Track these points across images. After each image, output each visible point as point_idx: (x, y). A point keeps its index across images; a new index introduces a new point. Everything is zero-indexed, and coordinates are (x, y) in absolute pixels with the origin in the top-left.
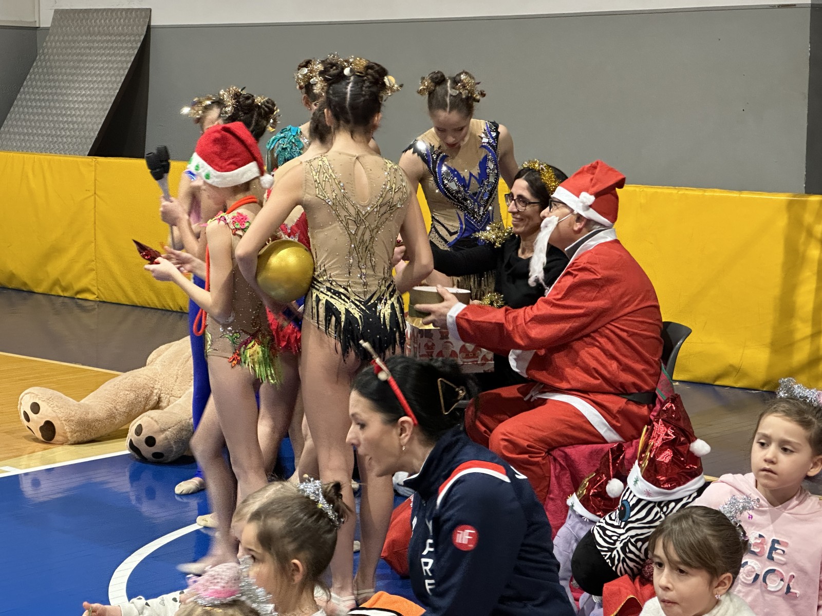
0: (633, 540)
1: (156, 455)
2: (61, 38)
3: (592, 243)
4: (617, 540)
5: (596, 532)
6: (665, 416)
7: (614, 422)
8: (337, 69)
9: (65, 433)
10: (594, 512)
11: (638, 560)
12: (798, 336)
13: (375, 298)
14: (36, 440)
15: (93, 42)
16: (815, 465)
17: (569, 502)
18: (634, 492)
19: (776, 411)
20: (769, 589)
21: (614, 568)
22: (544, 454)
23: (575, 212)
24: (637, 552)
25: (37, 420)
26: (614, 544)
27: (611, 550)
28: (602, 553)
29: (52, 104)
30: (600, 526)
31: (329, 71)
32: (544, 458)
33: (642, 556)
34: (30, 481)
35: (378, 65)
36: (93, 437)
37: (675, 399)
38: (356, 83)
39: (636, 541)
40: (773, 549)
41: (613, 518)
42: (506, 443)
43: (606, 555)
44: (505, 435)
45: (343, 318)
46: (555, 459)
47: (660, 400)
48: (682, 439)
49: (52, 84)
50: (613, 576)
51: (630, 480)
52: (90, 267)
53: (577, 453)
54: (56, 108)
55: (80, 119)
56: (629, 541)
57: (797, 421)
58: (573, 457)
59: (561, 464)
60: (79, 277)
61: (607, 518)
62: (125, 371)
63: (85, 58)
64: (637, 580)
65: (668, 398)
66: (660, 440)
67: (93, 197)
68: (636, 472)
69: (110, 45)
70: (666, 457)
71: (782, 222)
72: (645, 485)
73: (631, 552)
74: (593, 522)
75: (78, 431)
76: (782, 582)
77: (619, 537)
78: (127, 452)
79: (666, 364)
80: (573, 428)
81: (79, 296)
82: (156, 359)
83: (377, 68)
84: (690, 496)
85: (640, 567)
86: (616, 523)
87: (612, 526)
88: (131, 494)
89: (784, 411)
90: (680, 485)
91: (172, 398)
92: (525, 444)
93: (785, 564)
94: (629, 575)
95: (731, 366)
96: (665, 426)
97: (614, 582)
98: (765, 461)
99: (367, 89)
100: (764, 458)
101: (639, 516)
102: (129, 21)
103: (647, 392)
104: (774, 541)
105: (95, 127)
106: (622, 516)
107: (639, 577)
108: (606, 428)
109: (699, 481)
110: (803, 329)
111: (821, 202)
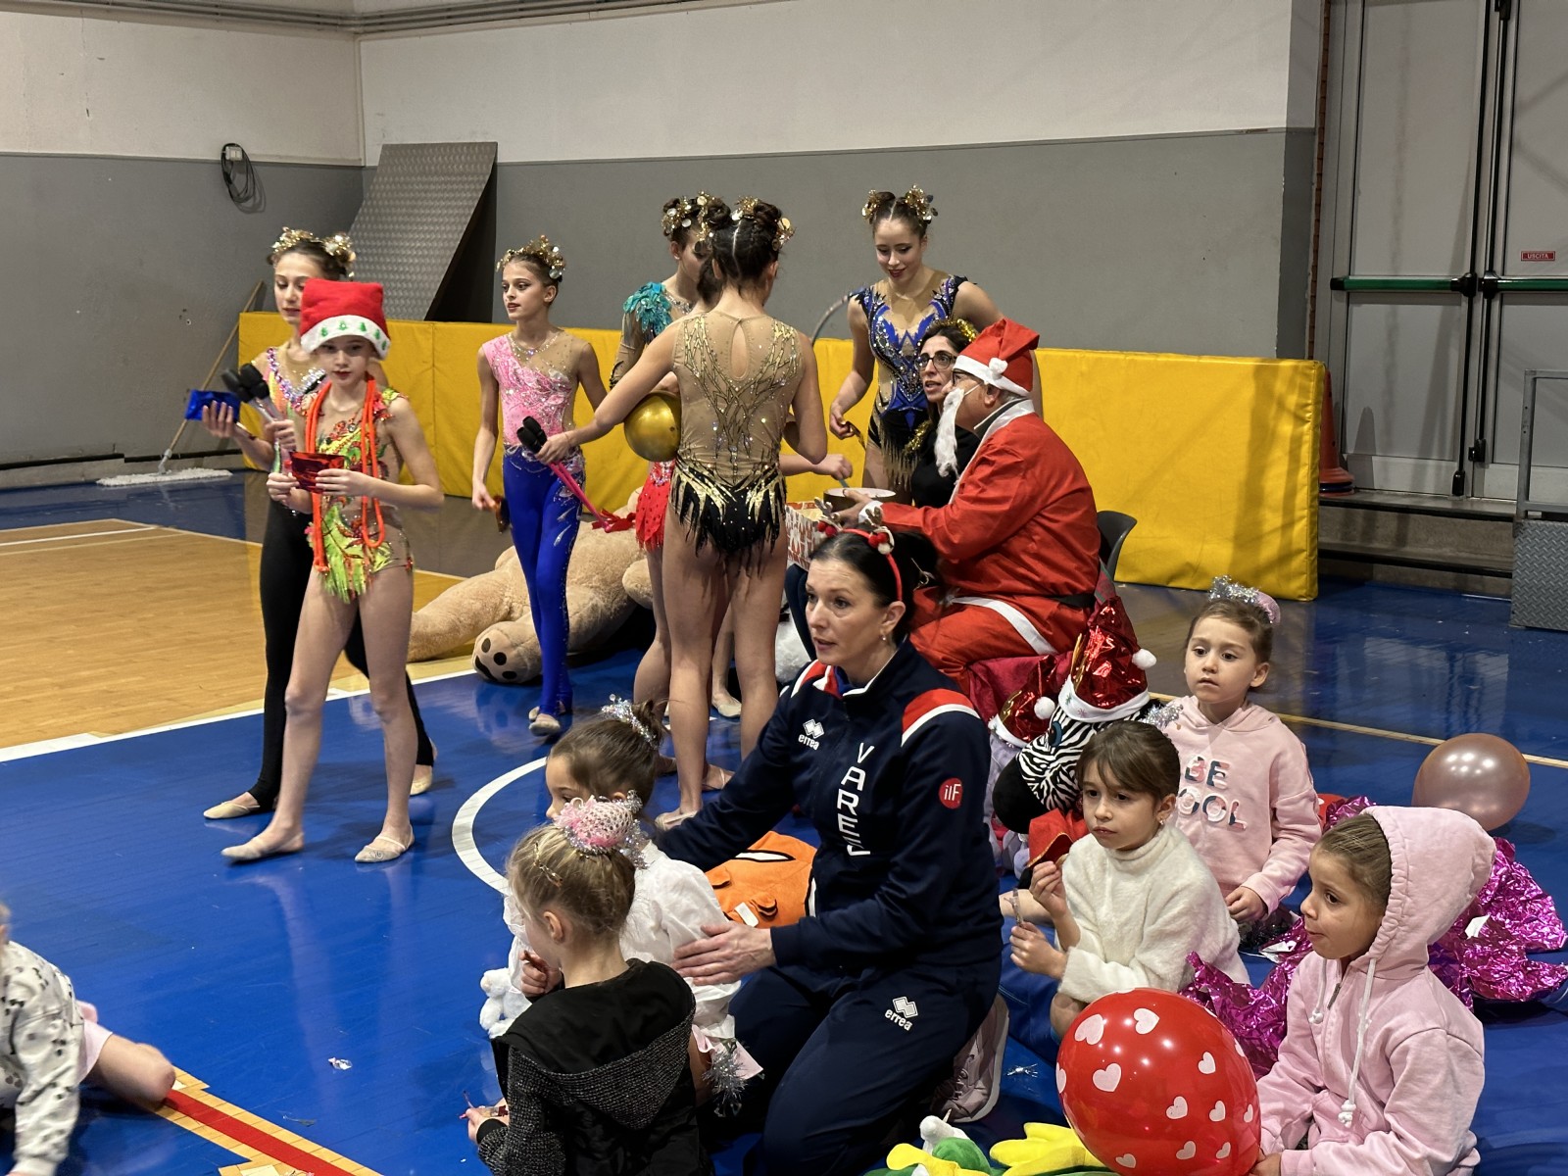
0: (1064, 769)
1: (506, 674)
2: (391, 179)
3: (1005, 419)
4: (1045, 769)
5: (1021, 760)
6: (1103, 622)
7: (1045, 630)
8: (721, 212)
10: (1020, 737)
11: (1070, 791)
12: (1267, 527)
13: (746, 483)
15: (430, 183)
16: (1259, 673)
17: (991, 725)
18: (1067, 712)
19: (1214, 613)
20: (1209, 819)
21: (1042, 802)
22: (962, 668)
23: (986, 383)
24: (1069, 783)
26: (1043, 773)
27: (1039, 780)
28: (1029, 784)
29: (382, 259)
30: (1026, 753)
31: (713, 215)
32: (962, 673)
33: (1075, 787)
34: (360, 705)
35: (770, 206)
36: (434, 654)
37: (1115, 602)
38: (743, 228)
39: (1069, 769)
40: (1213, 773)
41: (1042, 743)
43: (1033, 786)
45: (702, 506)
46: (976, 675)
47: (1098, 604)
48: (1123, 649)
49: (382, 235)
50: (1041, 810)
51: (1062, 698)
53: (1002, 667)
54: (387, 264)
55: (414, 277)
56: (1060, 769)
57: (1238, 622)
58: (996, 673)
59: (981, 681)
61: (1035, 742)
62: (469, 577)
63: (420, 203)
64: (1069, 815)
65: (1107, 602)
66: (1097, 651)
67: (430, 372)
68: (1068, 688)
69: (449, 187)
70: (1104, 670)
71: (1248, 392)
72: (1078, 704)
73: (1062, 782)
74: (1018, 748)
75: (415, 647)
76: (1224, 811)
77: (1048, 765)
78: (474, 671)
79: (1106, 562)
80: (996, 637)
83: (768, 209)
84: (1132, 716)
85: (1073, 800)
86: (1045, 749)
87: (1041, 752)
88: (479, 720)
89: (1222, 612)
90: (1120, 703)
92: (940, 656)
93: (1227, 789)
94: (1060, 809)
95: (1188, 564)
96: (1103, 634)
97: (1042, 817)
98: (1204, 670)
99: (757, 234)
100: (1203, 667)
101: (1072, 740)
102: (471, 157)
103: (1083, 593)
104: (1215, 764)
105: (433, 286)
106: (1052, 741)
107: (1071, 811)
108: (1035, 637)
109: (1142, 698)
110: (1272, 520)
111: (1296, 368)
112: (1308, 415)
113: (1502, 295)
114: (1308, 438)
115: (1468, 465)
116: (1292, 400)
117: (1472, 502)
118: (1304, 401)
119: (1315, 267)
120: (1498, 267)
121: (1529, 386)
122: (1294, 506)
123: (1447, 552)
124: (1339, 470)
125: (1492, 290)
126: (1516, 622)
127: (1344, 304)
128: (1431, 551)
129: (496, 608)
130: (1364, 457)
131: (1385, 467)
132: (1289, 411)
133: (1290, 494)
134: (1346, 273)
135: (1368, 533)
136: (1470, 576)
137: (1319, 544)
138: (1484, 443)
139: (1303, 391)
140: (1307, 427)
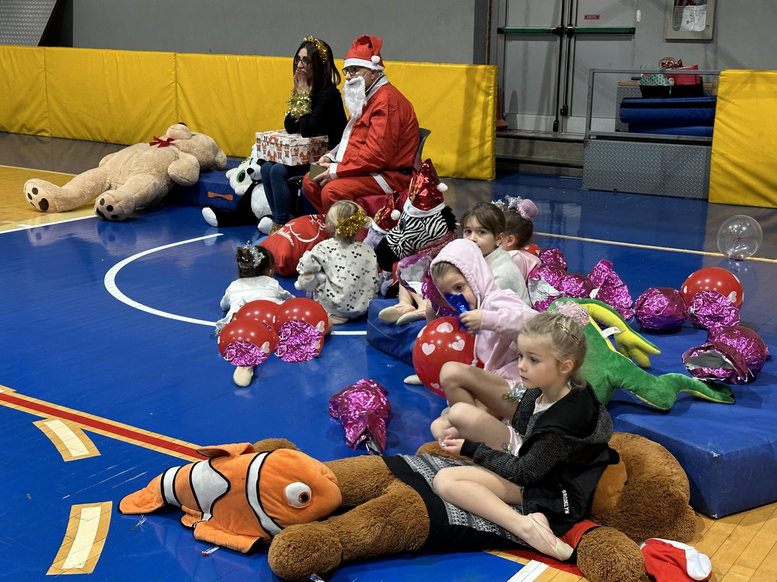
0: (407, 240)
1: (114, 216)
4: (399, 241)
5: (387, 237)
6: (423, 171)
9: (55, 205)
10: (385, 228)
12: (473, 146)
14: (37, 211)
17: (369, 224)
18: (408, 214)
21: (398, 256)
24: (410, 246)
25: (37, 199)
26: (398, 243)
27: (396, 246)
28: (392, 248)
30: (389, 235)
33: (413, 248)
34: (34, 233)
37: (428, 161)
39: (409, 240)
41: (396, 229)
42: (331, 194)
44: (330, 189)
48: (433, 183)
50: (398, 260)
51: (405, 208)
52: (45, 116)
55: (30, 24)
56: (406, 240)
60: (38, 122)
61: (393, 230)
66: (421, 184)
67: (44, 73)
68: (408, 203)
70: (424, 193)
71: (463, 81)
72: (413, 209)
73: (407, 246)
74: (383, 234)
77: (400, 239)
81: (39, 134)
82: (105, 163)
84: (438, 214)
86: (398, 232)
87: (396, 233)
88: (99, 240)
90: (432, 208)
91: (118, 185)
92: (342, 194)
96: (423, 176)
101: (411, 227)
106: (401, 228)
109: (442, 205)
110: (475, 142)
111: (485, 69)
112: (491, 92)
113: (575, 36)
114: (491, 103)
115: (560, 117)
116: (484, 84)
117: (562, 135)
118: (489, 85)
119: (490, 22)
120: (573, 22)
121: (591, 76)
122: (485, 135)
123: (551, 158)
124: (502, 121)
125: (571, 33)
126: (585, 187)
127: (503, 40)
128: (544, 157)
129: (103, 185)
130: (513, 115)
131: (523, 119)
132: (482, 90)
133: (483, 130)
134: (504, 26)
135: (516, 150)
136: (563, 168)
137: (495, 155)
138: (567, 107)
139: (489, 80)
140: (491, 97)
